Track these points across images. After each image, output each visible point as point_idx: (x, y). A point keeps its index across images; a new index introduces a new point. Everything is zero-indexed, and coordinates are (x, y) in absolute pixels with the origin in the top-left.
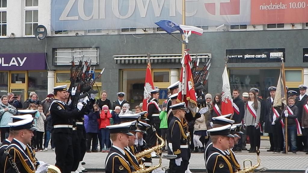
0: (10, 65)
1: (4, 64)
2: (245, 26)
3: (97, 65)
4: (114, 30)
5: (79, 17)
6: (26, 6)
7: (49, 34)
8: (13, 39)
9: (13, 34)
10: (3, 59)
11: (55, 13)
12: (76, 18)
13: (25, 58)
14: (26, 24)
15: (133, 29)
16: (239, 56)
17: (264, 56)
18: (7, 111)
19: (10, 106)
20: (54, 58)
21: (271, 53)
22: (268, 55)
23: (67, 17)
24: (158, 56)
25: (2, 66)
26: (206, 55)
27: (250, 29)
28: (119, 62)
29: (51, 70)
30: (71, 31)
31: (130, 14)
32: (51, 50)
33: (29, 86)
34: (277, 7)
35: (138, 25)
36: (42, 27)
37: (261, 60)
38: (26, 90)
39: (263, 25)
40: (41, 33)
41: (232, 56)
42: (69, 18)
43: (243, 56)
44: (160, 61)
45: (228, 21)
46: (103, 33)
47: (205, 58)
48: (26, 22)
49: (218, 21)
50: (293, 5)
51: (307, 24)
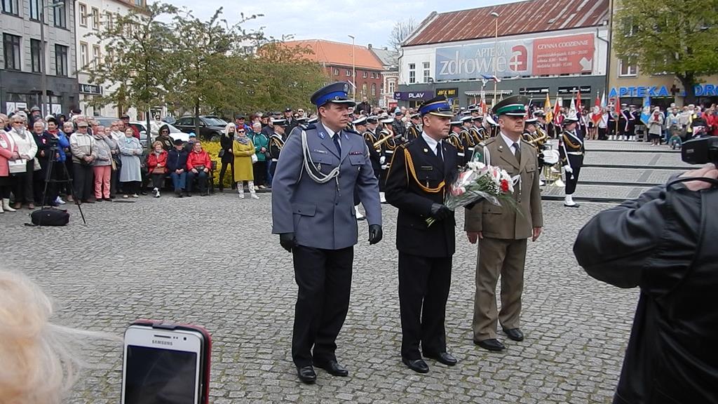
0: (416, 97)
1: (414, 96)
2: (529, 76)
4: (465, 80)
5: (449, 73)
6: (424, 68)
7: (435, 82)
8: (418, 84)
10: (413, 94)
11: (438, 71)
13: (424, 94)
14: (424, 77)
15: (474, 79)
22: (541, 91)
23: (443, 73)
27: (532, 77)
30: (445, 80)
31: (473, 71)
34: (546, 66)
35: (477, 77)
36: (431, 78)
37: (537, 93)
39: (538, 75)
40: (431, 81)
45: (521, 74)
46: (460, 81)
49: (516, 74)
50: (554, 65)
51: (562, 75)
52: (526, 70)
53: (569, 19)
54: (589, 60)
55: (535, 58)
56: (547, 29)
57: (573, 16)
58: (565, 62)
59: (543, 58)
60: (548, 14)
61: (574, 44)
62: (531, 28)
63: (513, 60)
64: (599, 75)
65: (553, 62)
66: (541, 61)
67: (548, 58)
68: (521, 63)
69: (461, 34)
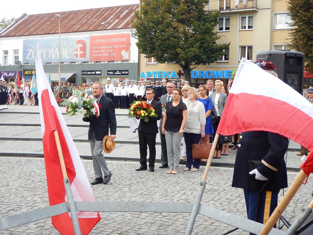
4: (44, 63)
5: (32, 58)
6: (15, 54)
7: (22, 64)
8: (10, 66)
9: (10, 64)
10: (7, 73)
11: (24, 57)
13: (14, 73)
14: (15, 61)
23: (28, 58)
27: (89, 63)
29: (23, 78)
30: (30, 63)
31: (49, 58)
34: (99, 55)
35: (52, 61)
36: (20, 62)
37: (93, 74)
39: (94, 62)
41: (83, 73)
43: (87, 73)
45: (82, 60)
49: (79, 60)
50: (104, 54)
51: (109, 62)
52: (86, 57)
53: (114, 23)
54: (127, 52)
55: (91, 49)
56: (99, 29)
57: (117, 21)
58: (111, 52)
59: (97, 50)
60: (101, 19)
61: (117, 40)
62: (89, 28)
63: (77, 50)
64: (134, 62)
65: (104, 53)
66: (96, 51)
67: (100, 49)
68: (82, 52)
69: (42, 30)
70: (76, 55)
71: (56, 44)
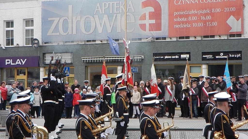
0: (16, 64)
1: (12, 63)
2: (165, 38)
3: (71, 64)
4: (81, 41)
5: (60, 33)
6: (26, 27)
7: (41, 44)
8: (18, 47)
9: (18, 44)
10: (11, 60)
11: (44, 30)
12: (58, 34)
13: (26, 60)
14: (26, 38)
15: (94, 41)
16: (161, 57)
17: (177, 57)
18: (15, 92)
19: (17, 89)
20: (44, 59)
21: (181, 55)
22: (180, 57)
23: (52, 33)
24: (110, 58)
25: (11, 64)
26: (140, 57)
27: (168, 40)
28: (85, 61)
29: (42, 67)
30: (54, 42)
31: (92, 31)
32: (42, 54)
33: (28, 77)
34: (185, 26)
35: (97, 38)
36: (36, 39)
37: (175, 60)
38: (26, 80)
39: (176, 37)
40: (36, 43)
41: (157, 57)
42: (53, 34)
43: (164, 57)
44: (111, 61)
45: (154, 35)
46: (75, 43)
47: (140, 59)
48: (26, 37)
49: (148, 35)
50: (195, 24)
51: (205, 37)
52: (161, 30)
54: (238, 20)
55: (171, 15)
58: (209, 21)
59: (181, 16)
63: (143, 17)
65: (195, 21)
66: (179, 19)
67: (187, 16)
68: (153, 21)
70: (143, 27)
71: (103, 8)
